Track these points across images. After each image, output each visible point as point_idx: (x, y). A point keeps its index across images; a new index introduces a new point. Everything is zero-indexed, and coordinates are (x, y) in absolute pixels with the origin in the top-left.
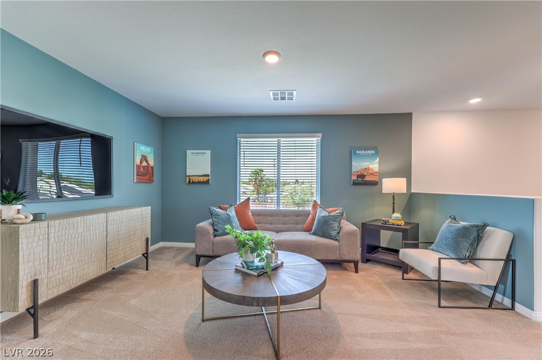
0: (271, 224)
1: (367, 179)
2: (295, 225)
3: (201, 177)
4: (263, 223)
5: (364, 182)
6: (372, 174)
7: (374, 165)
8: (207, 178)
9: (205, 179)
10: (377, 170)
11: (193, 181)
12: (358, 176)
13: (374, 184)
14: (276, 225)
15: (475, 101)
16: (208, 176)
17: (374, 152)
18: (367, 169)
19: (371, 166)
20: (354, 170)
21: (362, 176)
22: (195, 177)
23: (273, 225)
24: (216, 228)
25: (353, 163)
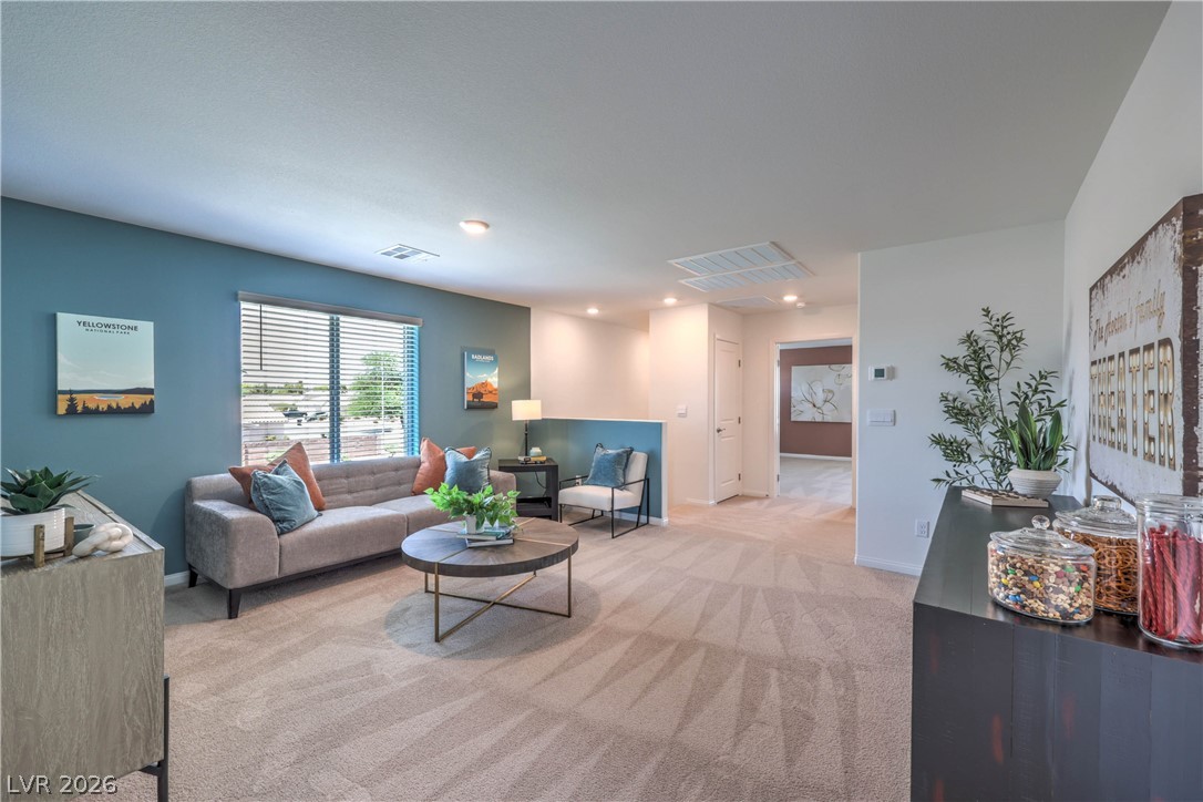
0: (350, 492)
1: (485, 399)
2: (397, 487)
3: (123, 396)
4: (333, 494)
5: (481, 403)
6: (491, 392)
7: (493, 379)
8: (148, 398)
9: (138, 401)
10: (496, 386)
11: (85, 408)
12: (475, 396)
13: (493, 406)
14: (361, 494)
15: (593, 311)
16: (150, 391)
17: (492, 358)
18: (485, 384)
19: (489, 380)
20: (468, 385)
21: (478, 395)
22: (96, 397)
23: (355, 495)
24: (277, 515)
25: (467, 374)
